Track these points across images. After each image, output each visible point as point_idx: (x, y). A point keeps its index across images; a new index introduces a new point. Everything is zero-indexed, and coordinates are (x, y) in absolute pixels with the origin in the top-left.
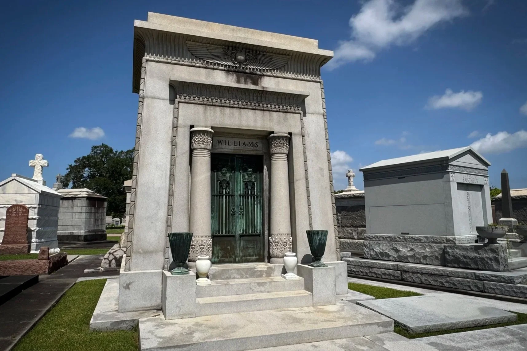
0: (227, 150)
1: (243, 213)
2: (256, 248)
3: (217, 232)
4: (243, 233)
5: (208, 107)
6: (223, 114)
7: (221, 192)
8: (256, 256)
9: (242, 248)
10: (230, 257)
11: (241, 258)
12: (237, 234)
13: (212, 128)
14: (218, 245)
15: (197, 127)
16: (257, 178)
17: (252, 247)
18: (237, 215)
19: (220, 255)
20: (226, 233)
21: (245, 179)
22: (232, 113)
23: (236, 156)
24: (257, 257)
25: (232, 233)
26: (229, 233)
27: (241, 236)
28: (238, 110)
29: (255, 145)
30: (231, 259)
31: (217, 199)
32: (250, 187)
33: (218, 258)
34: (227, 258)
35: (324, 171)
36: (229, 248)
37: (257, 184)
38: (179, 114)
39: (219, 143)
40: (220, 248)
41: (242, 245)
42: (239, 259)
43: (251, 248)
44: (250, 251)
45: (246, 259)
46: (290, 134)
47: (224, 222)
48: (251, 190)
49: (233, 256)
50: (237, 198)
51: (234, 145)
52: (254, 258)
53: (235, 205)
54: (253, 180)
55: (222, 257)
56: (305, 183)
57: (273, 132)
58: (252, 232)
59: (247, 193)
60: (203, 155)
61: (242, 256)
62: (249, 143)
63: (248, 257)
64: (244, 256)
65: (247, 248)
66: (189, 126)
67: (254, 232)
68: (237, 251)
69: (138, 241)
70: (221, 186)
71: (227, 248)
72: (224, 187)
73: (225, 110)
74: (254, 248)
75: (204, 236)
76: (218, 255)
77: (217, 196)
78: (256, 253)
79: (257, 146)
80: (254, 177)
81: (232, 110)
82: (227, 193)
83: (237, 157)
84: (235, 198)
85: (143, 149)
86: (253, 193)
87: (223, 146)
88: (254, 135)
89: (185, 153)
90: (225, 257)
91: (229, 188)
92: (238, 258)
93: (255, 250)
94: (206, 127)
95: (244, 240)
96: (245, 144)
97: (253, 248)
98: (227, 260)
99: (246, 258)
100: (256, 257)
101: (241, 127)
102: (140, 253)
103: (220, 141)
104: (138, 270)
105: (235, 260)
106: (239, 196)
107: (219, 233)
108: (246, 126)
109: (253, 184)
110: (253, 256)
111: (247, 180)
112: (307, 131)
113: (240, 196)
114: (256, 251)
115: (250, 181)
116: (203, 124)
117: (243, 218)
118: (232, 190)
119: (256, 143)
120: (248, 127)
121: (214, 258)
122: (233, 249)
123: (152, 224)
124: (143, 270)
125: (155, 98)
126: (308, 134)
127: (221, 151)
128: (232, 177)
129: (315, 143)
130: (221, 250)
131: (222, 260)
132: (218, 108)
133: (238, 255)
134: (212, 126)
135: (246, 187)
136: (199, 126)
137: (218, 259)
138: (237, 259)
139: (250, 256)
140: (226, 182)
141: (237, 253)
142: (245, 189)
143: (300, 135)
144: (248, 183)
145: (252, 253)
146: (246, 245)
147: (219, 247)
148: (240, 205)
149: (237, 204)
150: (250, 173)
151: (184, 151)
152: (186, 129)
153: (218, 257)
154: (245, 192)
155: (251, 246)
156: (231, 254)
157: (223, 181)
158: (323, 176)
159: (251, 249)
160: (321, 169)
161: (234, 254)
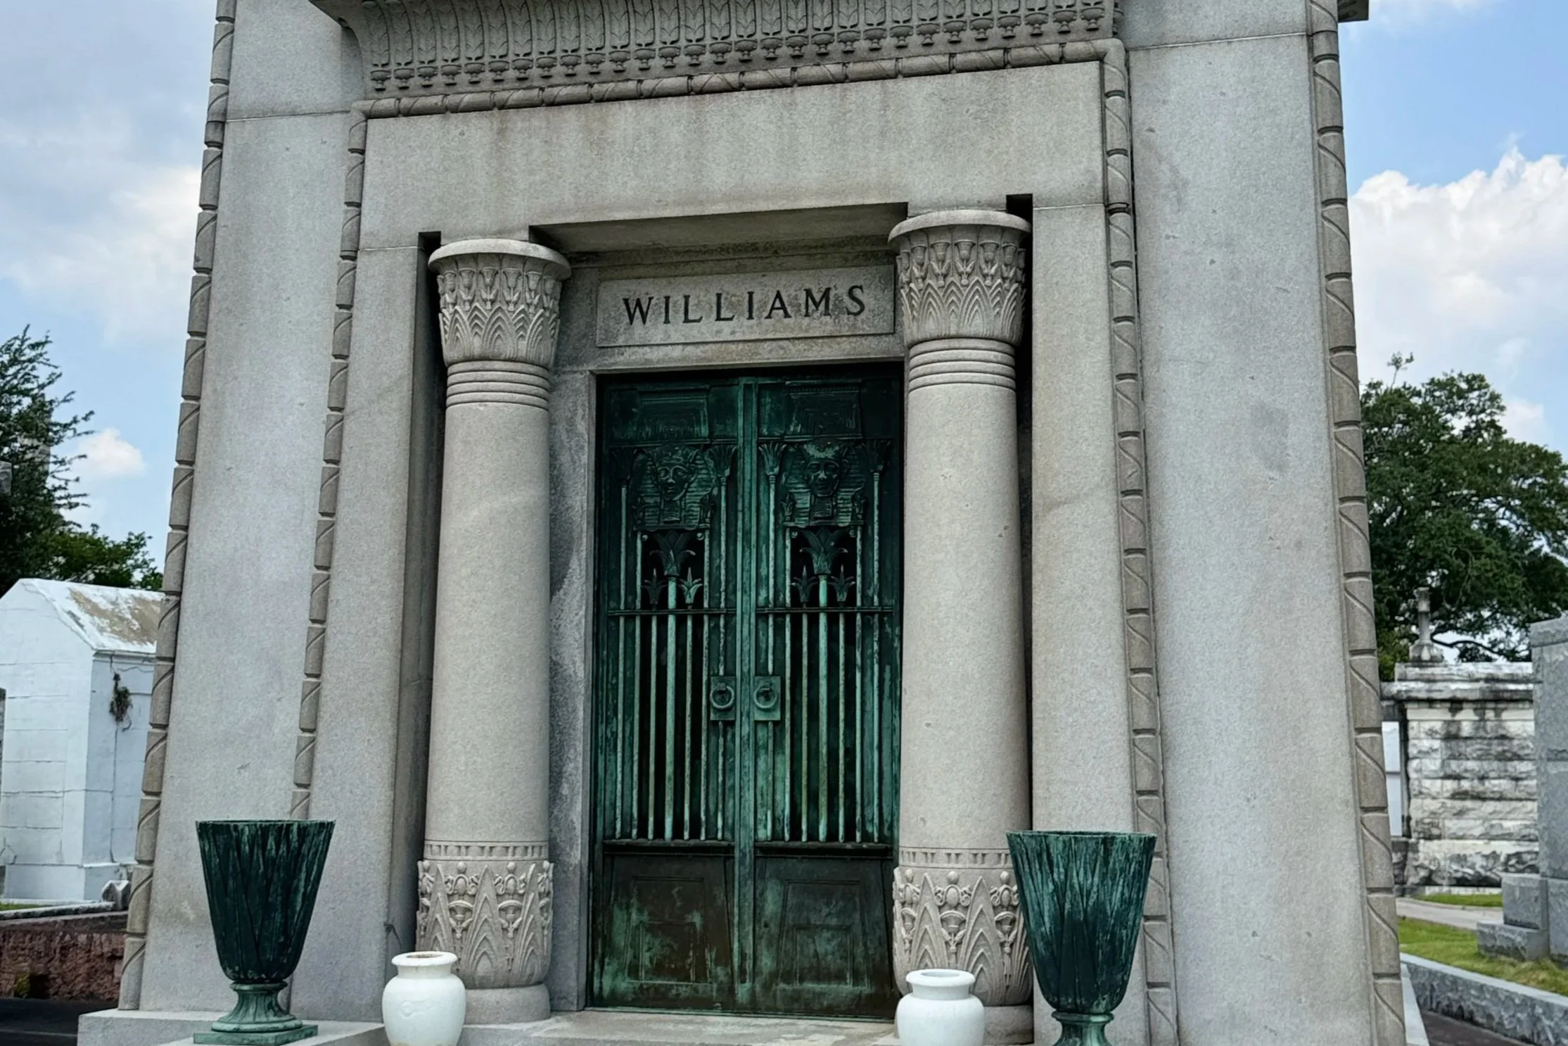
0: (677, 352)
1: (777, 716)
2: (857, 929)
3: (627, 823)
4: (776, 835)
5: (518, 120)
6: (597, 143)
7: (654, 601)
8: (857, 979)
9: (774, 929)
10: (702, 975)
11: (767, 987)
12: (744, 841)
13: (539, 234)
14: (634, 901)
15: (454, 238)
16: (867, 507)
17: (833, 921)
18: (744, 729)
19: (645, 958)
20: (678, 832)
21: (795, 512)
22: (653, 131)
23: (744, 381)
24: (866, 989)
25: (711, 833)
26: (695, 833)
27: (764, 852)
28: (683, 106)
29: (847, 301)
30: (709, 989)
31: (630, 635)
32: (819, 563)
33: (637, 978)
34: (687, 979)
35: (1292, 427)
36: (697, 919)
37: (866, 540)
38: (368, 179)
39: (631, 318)
40: (645, 917)
41: (771, 906)
42: (752, 992)
43: (828, 928)
44: (824, 946)
45: (799, 992)
46: (1020, 205)
47: (669, 770)
48: (829, 580)
49: (720, 972)
50: (744, 628)
51: (719, 319)
52: (847, 989)
53: (730, 673)
54: (845, 521)
55: (658, 969)
56: (1111, 519)
57: (901, 211)
58: (832, 834)
59: (803, 598)
60: (479, 395)
61: (774, 976)
62: (809, 293)
63: (809, 985)
64: (788, 977)
65: (800, 928)
66: (416, 239)
67: (849, 836)
68: (741, 941)
69: (177, 857)
70: (653, 561)
71: (689, 919)
72: (672, 569)
73: (610, 120)
74: (847, 929)
75: (474, 848)
76: (636, 957)
77: (630, 619)
78: (863, 968)
79: (856, 309)
80: (853, 499)
81: (646, 112)
82: (689, 600)
83: (747, 387)
84: (731, 629)
85: (215, 391)
86: (842, 597)
87: (655, 331)
88: (838, 244)
89: (389, 390)
90: (674, 973)
91: (698, 574)
92: (748, 985)
93: (854, 942)
94: (500, 233)
95: (785, 881)
96: (783, 307)
97: (838, 928)
98: (684, 989)
99: (797, 986)
100: (858, 989)
101: (701, 203)
102: (187, 923)
103: (638, 303)
104: (170, 1008)
105: (732, 991)
106: (758, 616)
107: (643, 832)
108: (727, 198)
109: (846, 540)
110: (839, 977)
111: (802, 523)
112: (1174, 170)
113: (761, 616)
114: (859, 950)
115: (826, 527)
116: (483, 219)
117: (778, 745)
118: (715, 584)
119: (850, 293)
120: (740, 199)
121: (615, 976)
122: (719, 929)
123: (245, 774)
124: (194, 1009)
125: (274, 113)
126: (1180, 186)
127: (647, 361)
128: (715, 508)
129: (1229, 244)
130: (650, 929)
131: (657, 988)
132: (570, 113)
133: (749, 964)
134: (535, 224)
135: (802, 559)
136: (465, 235)
137: (636, 983)
138: (742, 991)
139: (821, 974)
140: (682, 539)
141: (743, 956)
142: (795, 573)
143: (1091, 203)
144: (812, 538)
145: (833, 962)
146: (800, 907)
147: (640, 911)
148: (761, 671)
149: (744, 662)
150: (822, 475)
151: (386, 382)
152: (400, 258)
153: (633, 971)
154: (794, 592)
155: (824, 914)
156: (710, 956)
157: (663, 532)
158: (1281, 468)
159: (826, 934)
160: (1267, 418)
161: (724, 957)
